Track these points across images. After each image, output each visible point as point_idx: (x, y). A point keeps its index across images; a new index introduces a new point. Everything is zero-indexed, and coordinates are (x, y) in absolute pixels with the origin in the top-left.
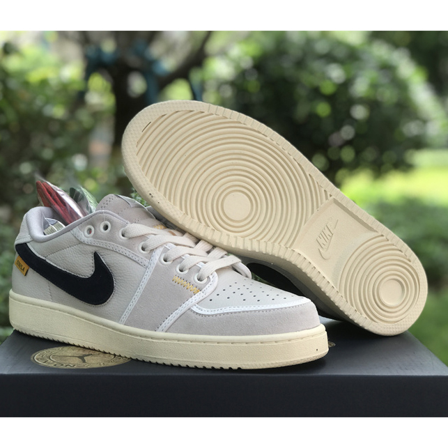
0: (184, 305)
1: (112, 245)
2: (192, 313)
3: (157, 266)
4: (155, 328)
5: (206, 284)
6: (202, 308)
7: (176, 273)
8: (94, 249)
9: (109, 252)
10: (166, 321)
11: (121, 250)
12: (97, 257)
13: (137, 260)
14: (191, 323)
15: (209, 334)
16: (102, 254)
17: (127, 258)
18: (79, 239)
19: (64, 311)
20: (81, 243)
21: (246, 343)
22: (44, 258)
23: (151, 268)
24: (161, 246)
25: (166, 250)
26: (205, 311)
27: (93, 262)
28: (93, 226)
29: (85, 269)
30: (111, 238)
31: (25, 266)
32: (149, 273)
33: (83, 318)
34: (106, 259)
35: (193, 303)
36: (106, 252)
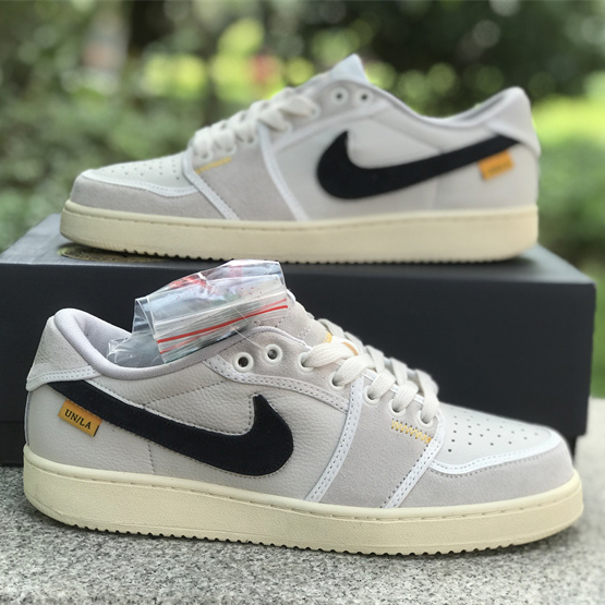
0: (419, 464)
1: (287, 381)
2: (433, 474)
3: (364, 408)
4: (380, 502)
5: (435, 425)
7: (392, 417)
8: (252, 391)
9: (283, 393)
10: (399, 492)
11: (305, 388)
12: (261, 404)
13: (329, 401)
14: (437, 489)
15: (469, 502)
16: (269, 396)
17: (313, 401)
18: (225, 374)
19: (186, 489)
20: (226, 380)
21: (521, 509)
22: (141, 407)
23: (354, 412)
24: (360, 375)
25: (369, 382)
26: (452, 470)
27: (252, 409)
28: (251, 353)
29: (236, 420)
30: (286, 371)
31: (88, 417)
32: (353, 419)
34: (279, 403)
35: (430, 458)
36: (278, 393)
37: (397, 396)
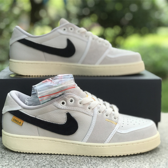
1: (76, 108)
2: (118, 133)
3: (98, 115)
4: (103, 142)
5: (118, 120)
6: (121, 131)
7: (106, 118)
8: (66, 111)
9: (75, 112)
10: (108, 138)
11: (81, 110)
12: (68, 115)
13: (88, 114)
14: (119, 137)
15: (128, 141)
20: (59, 108)
21: (143, 142)
22: (35, 117)
24: (96, 106)
25: (99, 108)
26: (123, 132)
27: (66, 117)
28: (65, 101)
29: (62, 120)
30: (75, 105)
31: (20, 120)
32: (95, 118)
33: (60, 142)
34: (74, 115)
35: (117, 129)
36: (73, 112)
37: (107, 112)
